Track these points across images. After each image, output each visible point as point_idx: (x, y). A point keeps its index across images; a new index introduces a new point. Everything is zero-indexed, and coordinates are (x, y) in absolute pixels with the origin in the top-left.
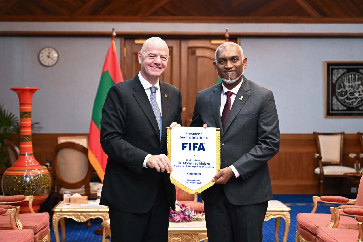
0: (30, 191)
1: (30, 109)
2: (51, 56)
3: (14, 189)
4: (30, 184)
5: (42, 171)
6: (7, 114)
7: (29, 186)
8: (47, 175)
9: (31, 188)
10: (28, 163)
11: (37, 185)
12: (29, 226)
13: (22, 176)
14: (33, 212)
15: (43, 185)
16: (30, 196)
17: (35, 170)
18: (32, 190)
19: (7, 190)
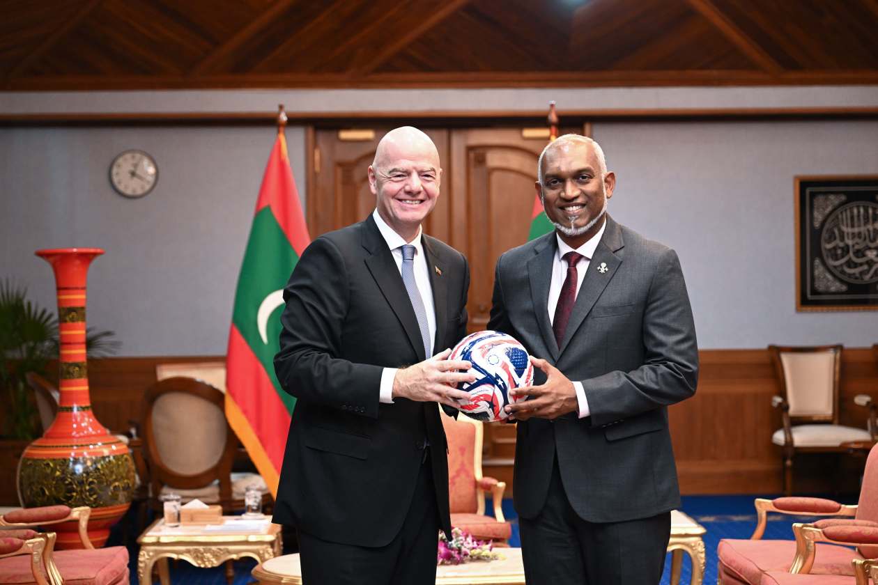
0: (84, 497)
1: (81, 300)
2: (138, 172)
3: (47, 493)
4: (85, 479)
5: (114, 447)
6: (36, 314)
7: (81, 483)
8: (125, 456)
9: (87, 488)
10: (80, 429)
11: (100, 482)
12: (78, 580)
13: (65, 462)
14: (91, 545)
15: (116, 480)
16: (82, 508)
17: (97, 446)
18: (88, 494)
19: (29, 493)
